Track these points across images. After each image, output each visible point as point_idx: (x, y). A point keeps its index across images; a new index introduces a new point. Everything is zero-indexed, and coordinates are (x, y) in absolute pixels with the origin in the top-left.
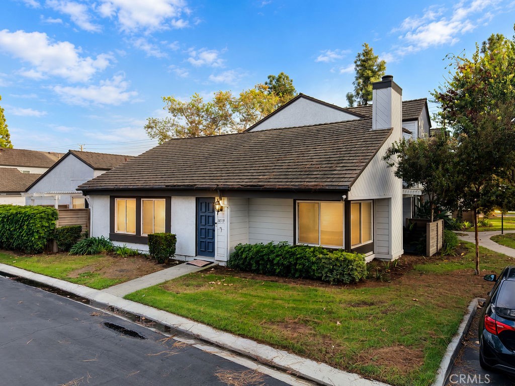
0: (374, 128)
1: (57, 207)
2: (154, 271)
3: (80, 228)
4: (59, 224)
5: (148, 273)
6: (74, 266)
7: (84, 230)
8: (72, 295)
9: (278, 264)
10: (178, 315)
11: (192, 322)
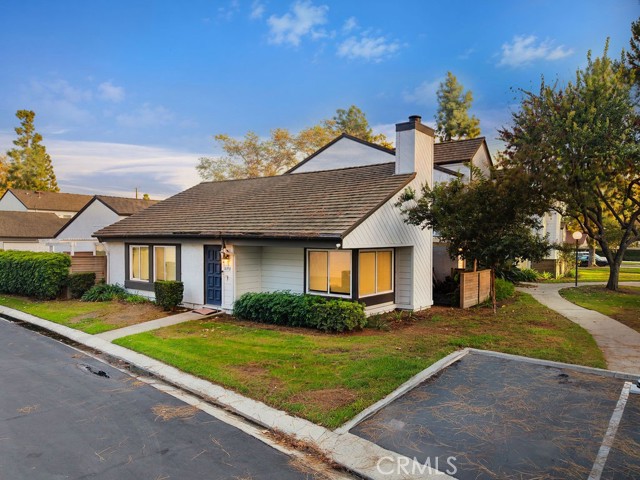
0: (397, 173)
1: (73, 254)
2: (156, 318)
3: (93, 276)
4: (72, 271)
5: (149, 319)
6: (79, 312)
7: (99, 277)
8: (66, 340)
9: (275, 312)
10: (154, 358)
11: (162, 365)
